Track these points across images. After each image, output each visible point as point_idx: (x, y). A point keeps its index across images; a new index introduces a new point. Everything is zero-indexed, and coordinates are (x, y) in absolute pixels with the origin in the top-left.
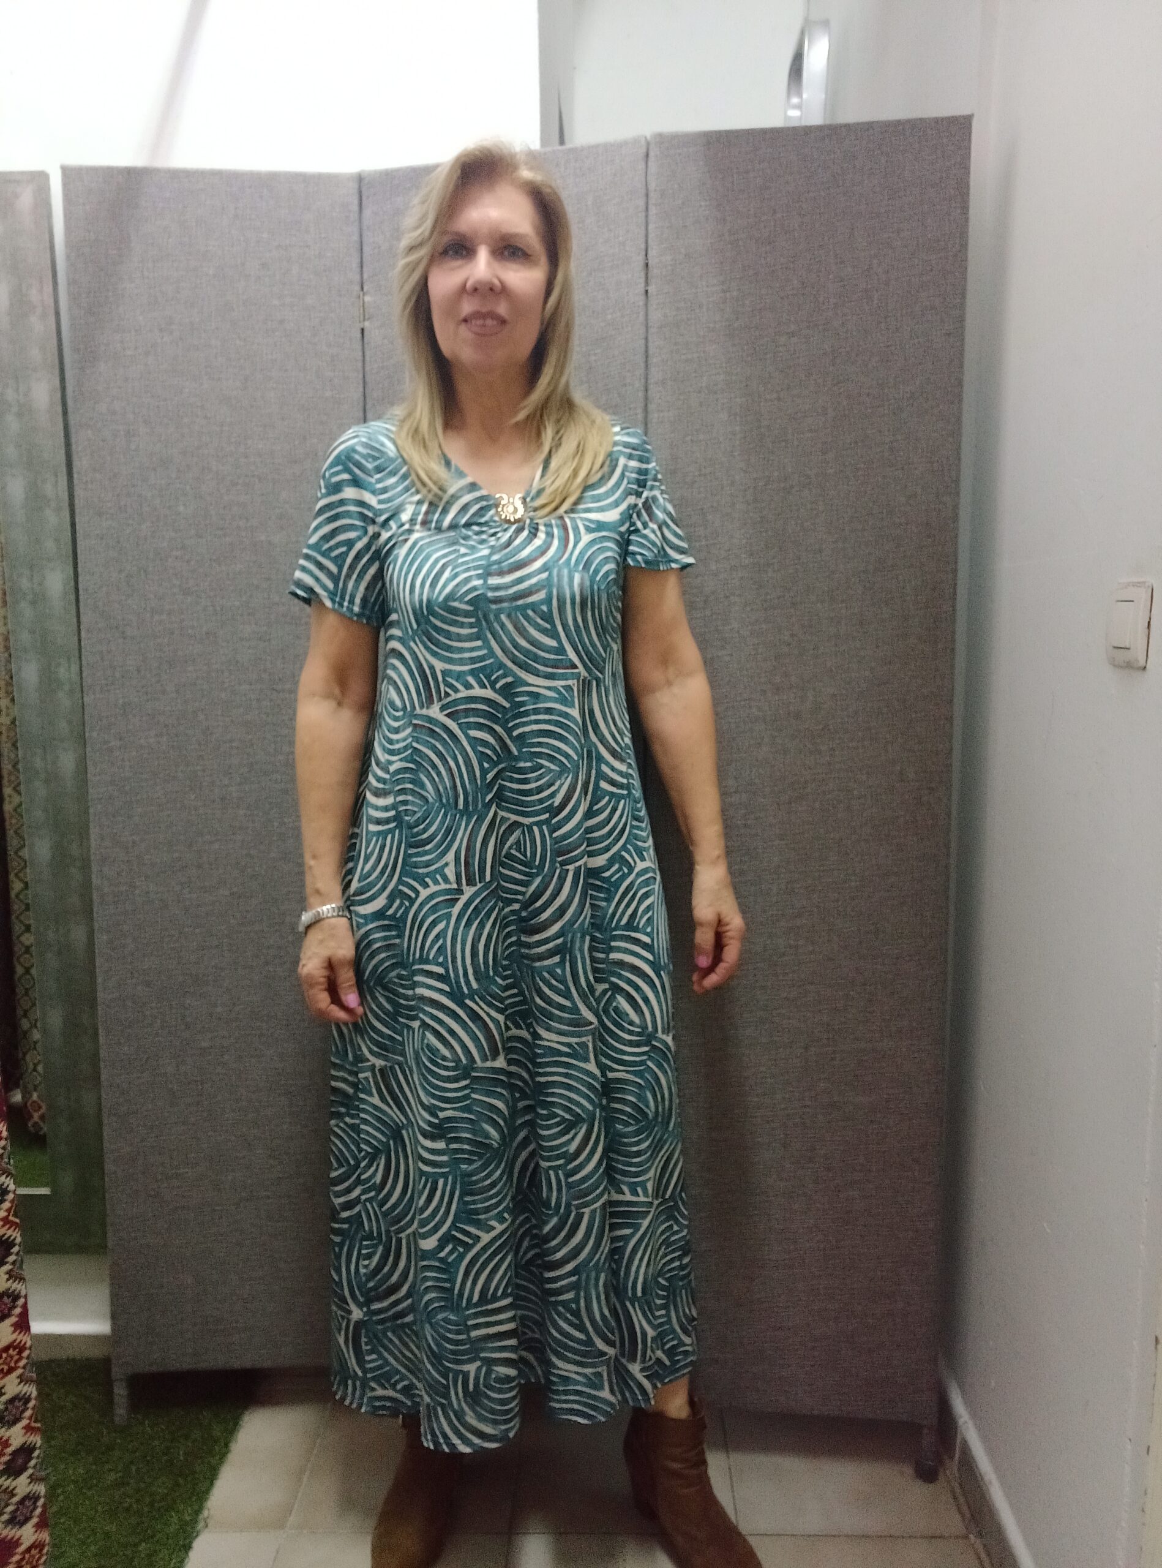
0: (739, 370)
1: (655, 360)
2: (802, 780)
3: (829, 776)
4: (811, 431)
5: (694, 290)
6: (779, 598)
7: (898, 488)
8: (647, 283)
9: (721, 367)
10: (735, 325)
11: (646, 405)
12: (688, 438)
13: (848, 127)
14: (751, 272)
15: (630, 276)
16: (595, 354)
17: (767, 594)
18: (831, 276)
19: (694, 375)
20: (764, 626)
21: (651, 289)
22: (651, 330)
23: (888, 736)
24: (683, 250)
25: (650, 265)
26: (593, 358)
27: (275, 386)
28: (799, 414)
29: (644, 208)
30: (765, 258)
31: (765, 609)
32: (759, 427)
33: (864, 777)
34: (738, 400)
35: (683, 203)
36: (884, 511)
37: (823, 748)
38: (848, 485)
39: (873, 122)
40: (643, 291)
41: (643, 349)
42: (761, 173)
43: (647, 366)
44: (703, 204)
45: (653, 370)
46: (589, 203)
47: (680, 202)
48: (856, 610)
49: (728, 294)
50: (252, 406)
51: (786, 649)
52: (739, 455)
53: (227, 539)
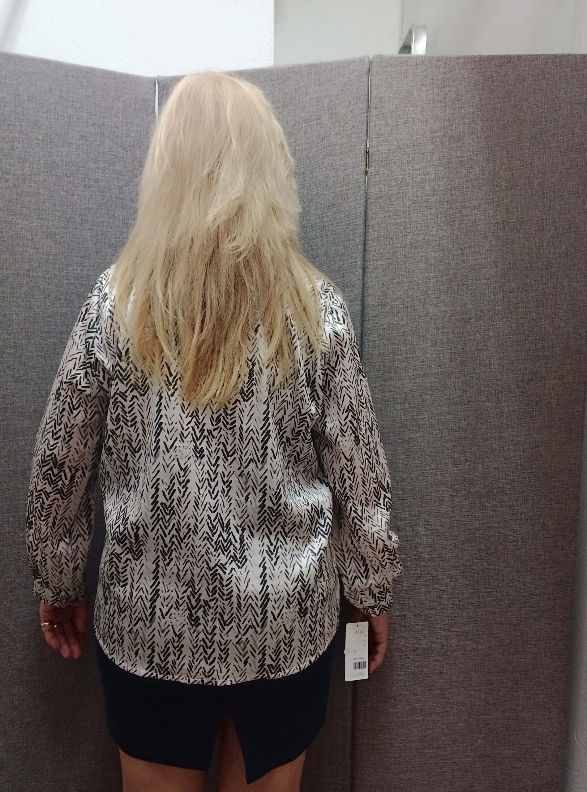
0: (434, 232)
1: (372, 223)
2: (473, 527)
3: (492, 525)
4: (486, 279)
5: (403, 173)
6: (459, 397)
7: (548, 322)
8: (367, 165)
9: (421, 230)
10: (433, 200)
11: (364, 255)
12: (395, 281)
13: (519, 57)
14: (445, 161)
15: (354, 160)
16: (327, 216)
17: (450, 394)
18: (504, 167)
19: (400, 235)
20: (447, 417)
21: (370, 170)
22: (370, 201)
23: (535, 498)
24: (395, 143)
25: (370, 153)
26: (325, 219)
27: (91, 227)
28: (477, 266)
29: (366, 111)
30: (455, 151)
31: (449, 405)
32: (449, 274)
33: (517, 527)
34: (433, 254)
35: (396, 108)
36: (537, 338)
37: (488, 505)
38: (511, 318)
39: (537, 55)
40: (365, 173)
41: (363, 214)
42: (454, 89)
43: (365, 226)
44: (411, 109)
45: (370, 231)
46: (325, 105)
47: (394, 106)
48: (515, 408)
49: (427, 177)
50: (73, 242)
51: (463, 434)
52: (433, 294)
53: (52, 340)
